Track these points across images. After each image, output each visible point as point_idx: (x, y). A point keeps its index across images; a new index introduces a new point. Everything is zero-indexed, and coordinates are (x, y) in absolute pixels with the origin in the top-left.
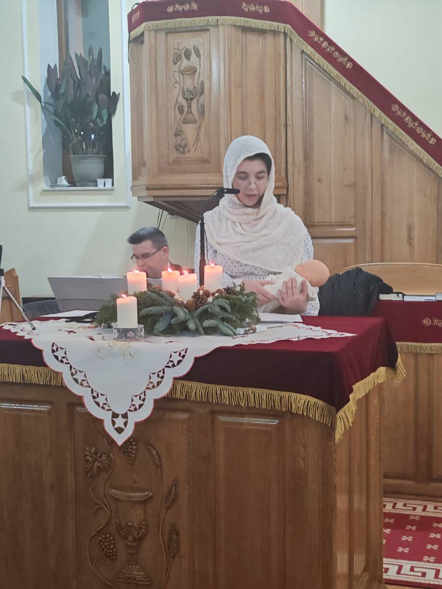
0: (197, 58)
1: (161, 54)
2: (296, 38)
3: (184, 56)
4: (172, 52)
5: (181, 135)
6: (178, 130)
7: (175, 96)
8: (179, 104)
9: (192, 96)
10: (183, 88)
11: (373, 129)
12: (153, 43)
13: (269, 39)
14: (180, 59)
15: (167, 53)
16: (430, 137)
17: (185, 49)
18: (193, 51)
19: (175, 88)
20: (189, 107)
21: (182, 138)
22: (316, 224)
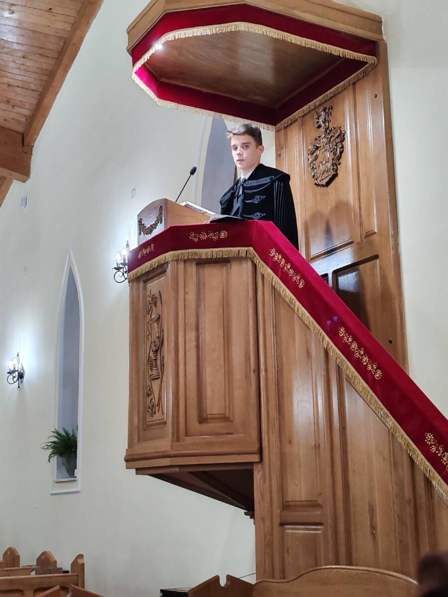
0: (160, 304)
2: (258, 260)
3: (153, 304)
4: (147, 301)
5: (150, 395)
6: (149, 388)
7: (148, 349)
8: (150, 358)
9: (155, 348)
13: (236, 268)
14: (151, 308)
15: (144, 302)
16: (376, 370)
17: (153, 296)
18: (158, 297)
19: (149, 340)
20: (156, 361)
21: (151, 398)
22: (290, 503)
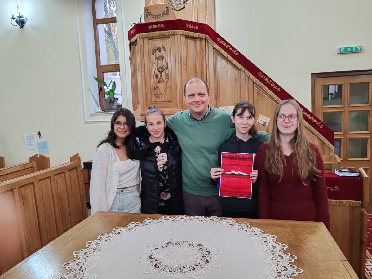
0: (164, 51)
1: (146, 50)
2: (211, 41)
3: (157, 50)
4: (151, 49)
5: (157, 89)
6: (156, 87)
7: (154, 70)
8: (155, 74)
9: (162, 70)
10: (157, 66)
11: (249, 85)
12: (142, 44)
13: (198, 42)
14: (155, 52)
15: (149, 49)
16: (278, 88)
17: (158, 47)
18: (162, 48)
19: (154, 66)
20: (161, 75)
21: (157, 90)
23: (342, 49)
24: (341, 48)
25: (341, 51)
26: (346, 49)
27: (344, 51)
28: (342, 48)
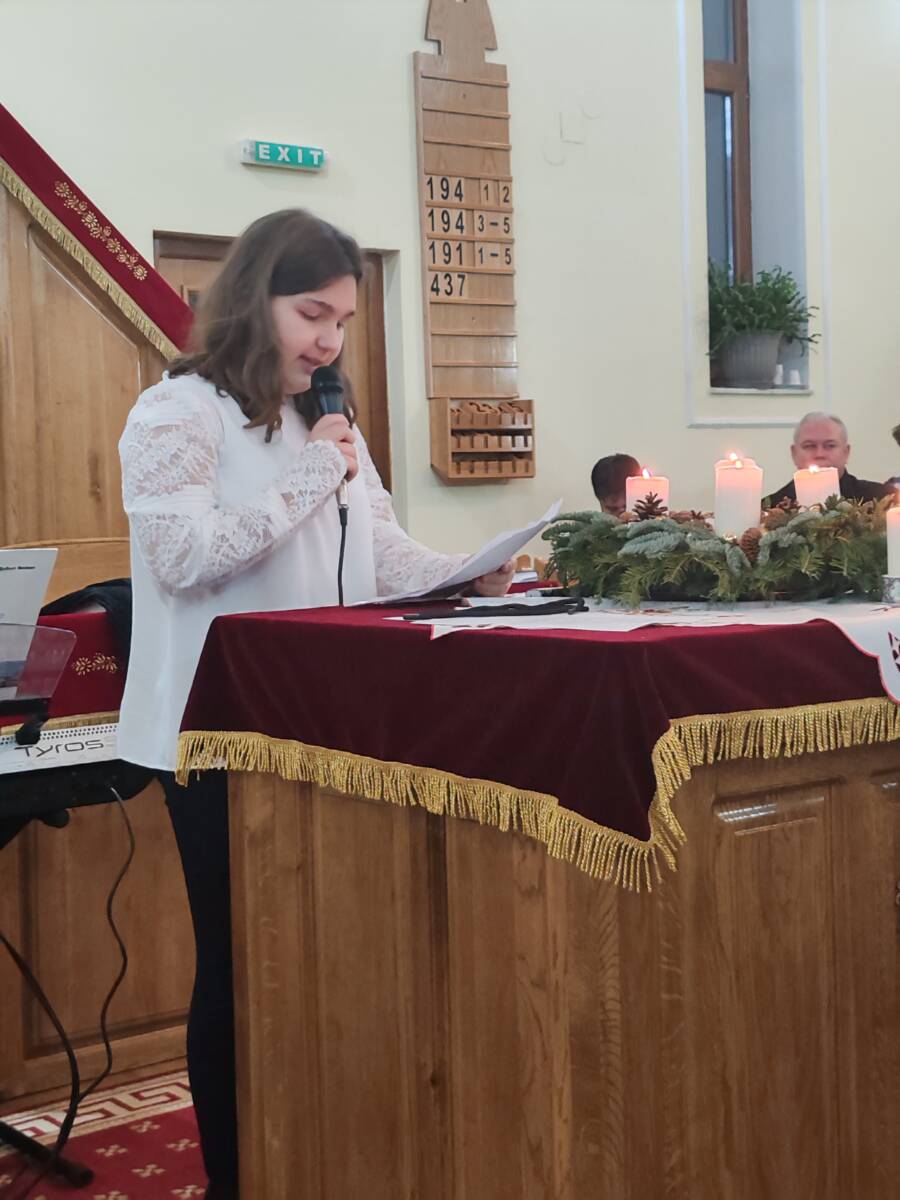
16: (136, 264)
23: (261, 147)
24: (258, 144)
25: (258, 154)
26: (274, 149)
27: (268, 157)
28: (262, 143)
